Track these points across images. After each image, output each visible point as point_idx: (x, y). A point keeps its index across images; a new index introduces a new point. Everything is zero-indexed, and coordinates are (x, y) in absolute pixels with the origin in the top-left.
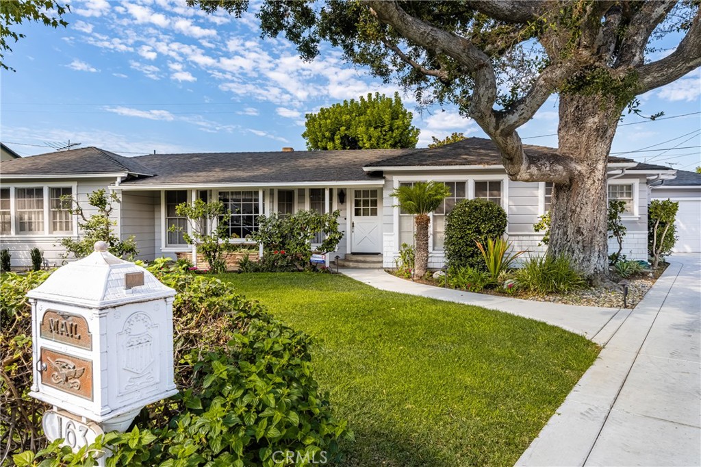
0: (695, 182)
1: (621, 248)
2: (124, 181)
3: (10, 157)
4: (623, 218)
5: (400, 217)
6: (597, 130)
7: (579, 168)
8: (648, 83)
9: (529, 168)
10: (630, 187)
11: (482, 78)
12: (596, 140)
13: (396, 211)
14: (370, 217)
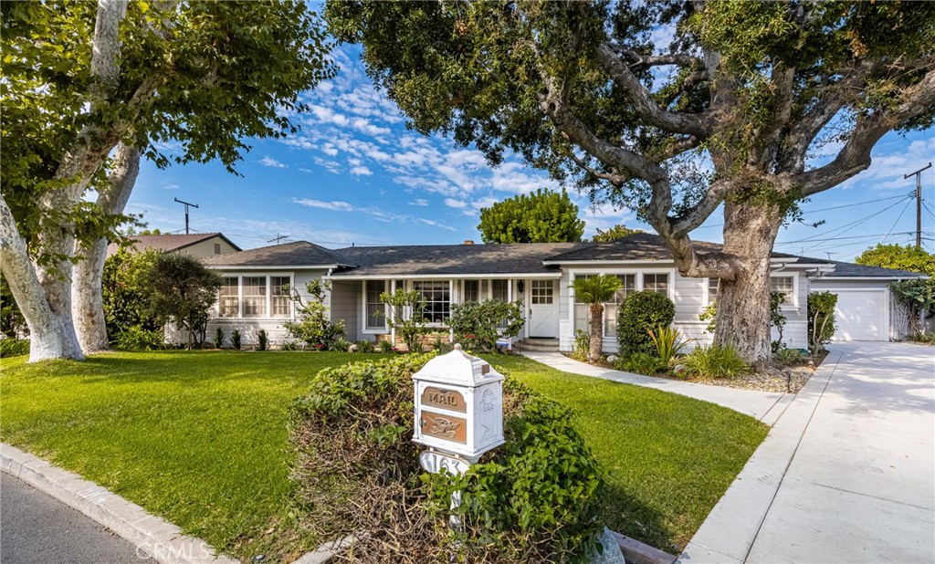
0: (854, 273)
1: (781, 337)
2: (335, 272)
4: (783, 308)
5: (575, 306)
6: (760, 231)
7: (743, 265)
8: (809, 189)
9: (698, 265)
10: (790, 280)
11: (659, 190)
12: (760, 240)
13: (572, 301)
14: (546, 305)
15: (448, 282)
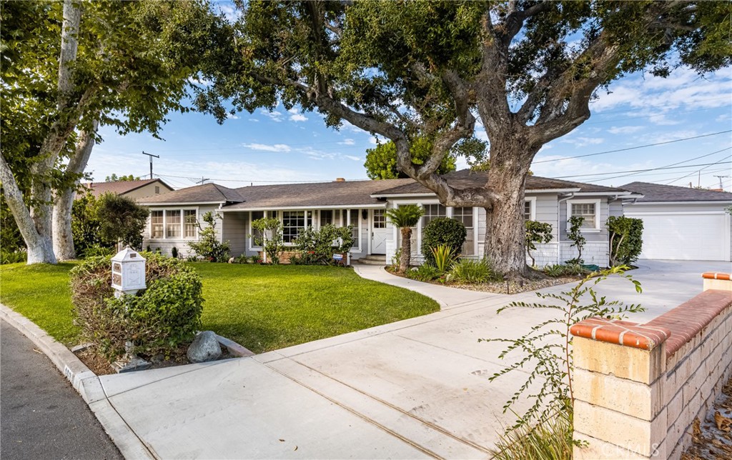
1: (580, 255)
2: (224, 206)
3: (169, 191)
5: (397, 229)
6: (512, 170)
7: (498, 197)
8: (548, 136)
9: (453, 198)
10: (593, 206)
11: (399, 146)
12: (511, 177)
13: (395, 226)
14: (382, 229)
15: (303, 212)
